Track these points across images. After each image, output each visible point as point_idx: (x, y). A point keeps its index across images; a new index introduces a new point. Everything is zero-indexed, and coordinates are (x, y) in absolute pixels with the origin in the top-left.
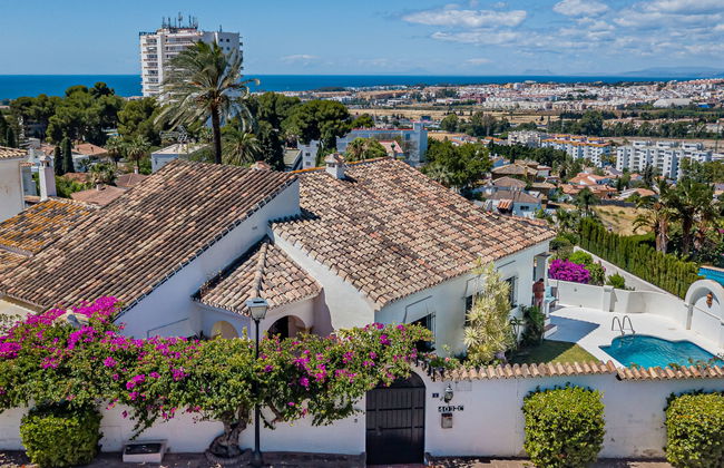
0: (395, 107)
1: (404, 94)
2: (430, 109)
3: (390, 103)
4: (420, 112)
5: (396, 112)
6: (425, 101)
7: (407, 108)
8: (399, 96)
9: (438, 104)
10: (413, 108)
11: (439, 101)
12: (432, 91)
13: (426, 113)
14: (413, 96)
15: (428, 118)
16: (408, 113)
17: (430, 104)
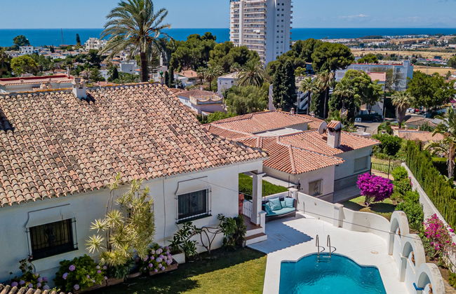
0: (416, 49)
1: (424, 41)
2: (442, 51)
3: (413, 47)
4: (434, 54)
5: (416, 53)
6: (440, 46)
7: (425, 51)
8: (420, 42)
9: (450, 48)
10: (429, 51)
11: (450, 46)
12: (446, 39)
13: (438, 54)
14: (431, 43)
15: (439, 57)
16: (425, 54)
17: (444, 48)
